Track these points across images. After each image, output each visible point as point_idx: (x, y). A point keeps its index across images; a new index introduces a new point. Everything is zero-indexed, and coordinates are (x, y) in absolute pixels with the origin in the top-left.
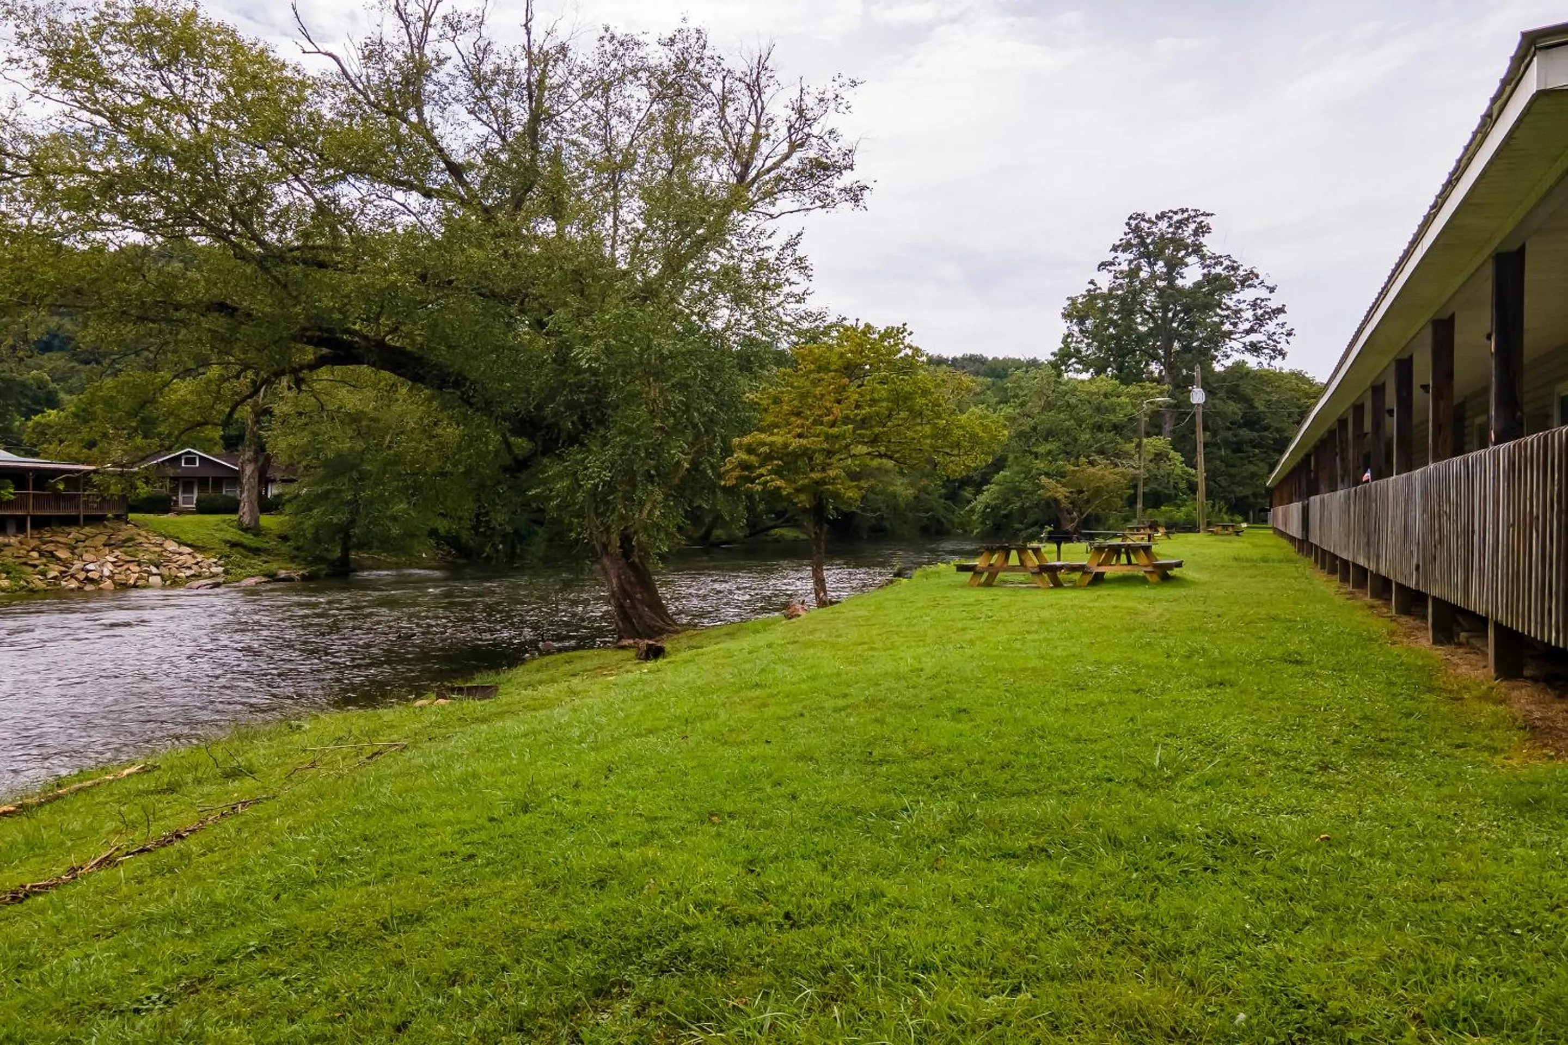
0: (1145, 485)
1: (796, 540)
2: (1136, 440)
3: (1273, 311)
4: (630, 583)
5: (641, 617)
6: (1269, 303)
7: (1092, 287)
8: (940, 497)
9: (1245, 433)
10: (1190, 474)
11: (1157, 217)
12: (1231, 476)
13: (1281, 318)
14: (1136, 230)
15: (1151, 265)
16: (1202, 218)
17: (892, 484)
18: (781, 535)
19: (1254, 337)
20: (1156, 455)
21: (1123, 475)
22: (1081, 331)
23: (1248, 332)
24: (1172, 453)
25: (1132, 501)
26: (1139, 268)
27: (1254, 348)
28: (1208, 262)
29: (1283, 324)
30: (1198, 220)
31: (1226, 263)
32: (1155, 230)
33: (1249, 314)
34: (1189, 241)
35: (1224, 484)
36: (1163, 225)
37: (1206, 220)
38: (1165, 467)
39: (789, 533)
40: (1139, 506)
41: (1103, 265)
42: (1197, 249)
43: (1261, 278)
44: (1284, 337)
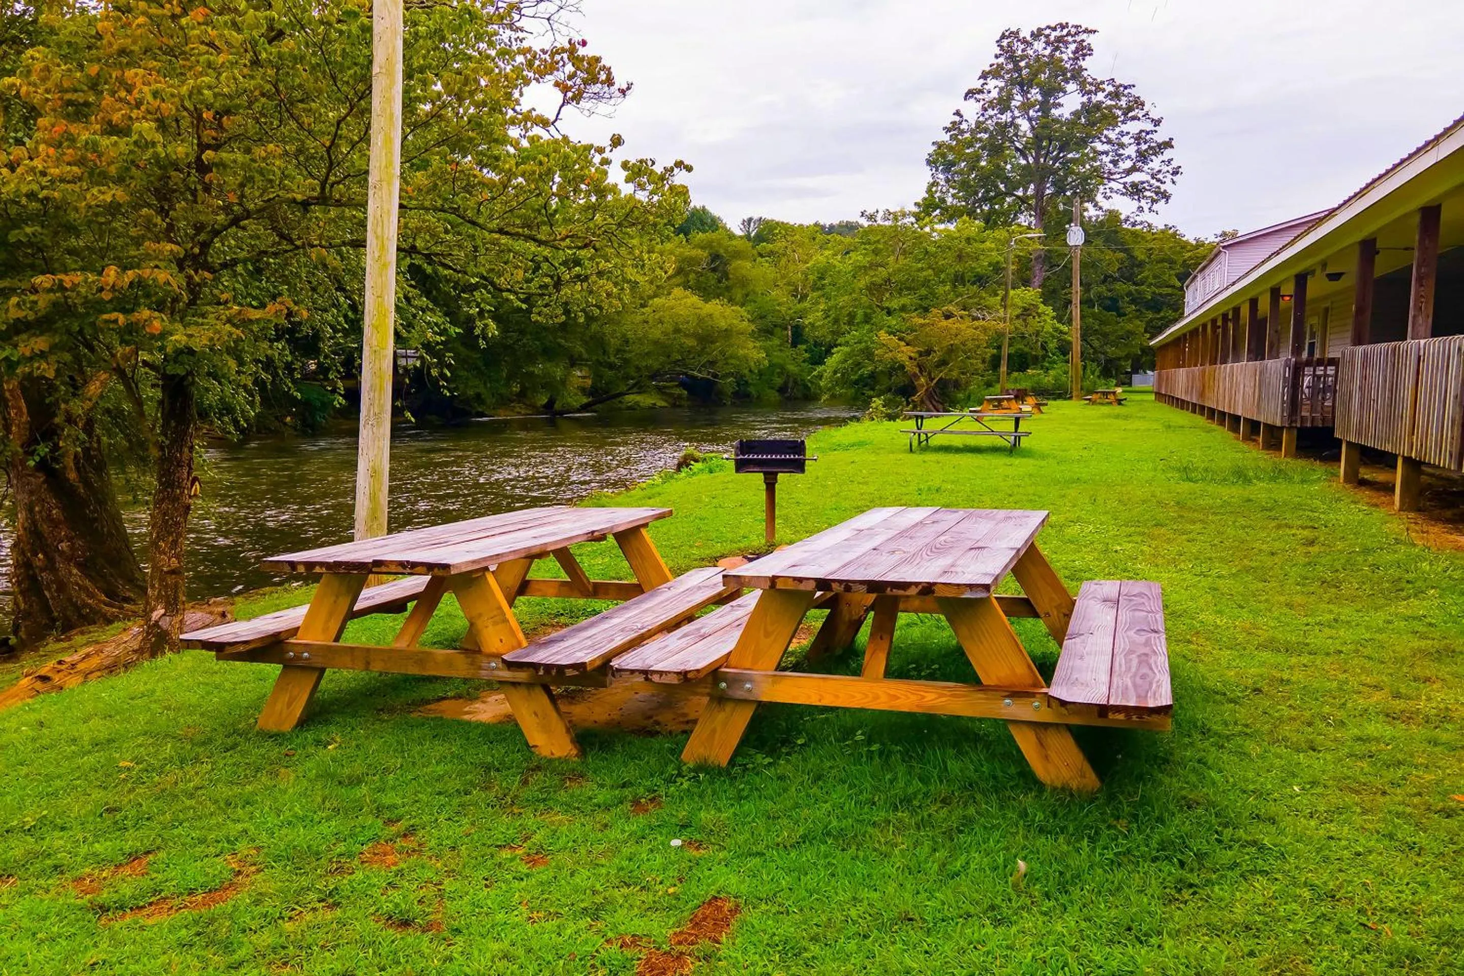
0: (1010, 345)
1: (653, 407)
2: (1001, 293)
3: (1159, 146)
4: (49, 519)
5: (62, 587)
6: (1155, 137)
7: (957, 119)
8: (804, 361)
9: (1121, 287)
10: (1061, 332)
11: (1032, 34)
12: (1105, 335)
13: (1168, 154)
14: (1008, 53)
15: (1025, 93)
16: (1084, 36)
17: (743, 348)
18: (637, 403)
19: (1136, 177)
20: (1025, 309)
21: (985, 330)
22: (947, 181)
23: (1128, 172)
24: (1042, 308)
25: (995, 363)
26: (1010, 97)
27: (1135, 191)
28: (1088, 87)
29: (1170, 161)
30: (1078, 38)
31: (1110, 89)
32: (1031, 52)
33: (1131, 151)
34: (1068, 66)
35: (1096, 344)
36: (1039, 46)
37: (1090, 39)
38: (1034, 323)
39: (646, 400)
40: (1003, 369)
41: (970, 94)
42: (1077, 75)
43: (1146, 108)
44: (1169, 176)
